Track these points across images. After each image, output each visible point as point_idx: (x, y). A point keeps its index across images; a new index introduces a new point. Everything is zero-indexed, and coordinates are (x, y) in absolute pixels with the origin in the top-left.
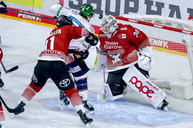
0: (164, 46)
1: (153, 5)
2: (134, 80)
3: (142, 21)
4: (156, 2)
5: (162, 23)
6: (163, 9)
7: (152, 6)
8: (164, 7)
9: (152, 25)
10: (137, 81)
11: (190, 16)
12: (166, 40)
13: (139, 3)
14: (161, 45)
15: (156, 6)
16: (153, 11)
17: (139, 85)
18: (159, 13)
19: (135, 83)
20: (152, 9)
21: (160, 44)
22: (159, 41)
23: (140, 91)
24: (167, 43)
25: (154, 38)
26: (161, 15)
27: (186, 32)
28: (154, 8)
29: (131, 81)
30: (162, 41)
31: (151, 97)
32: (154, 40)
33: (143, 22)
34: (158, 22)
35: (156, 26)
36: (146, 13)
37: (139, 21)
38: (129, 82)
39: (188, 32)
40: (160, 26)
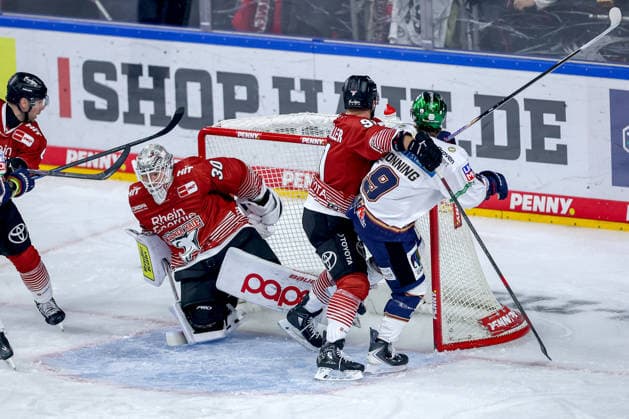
1: (293, 88)
2: (254, 284)
3: (272, 131)
4: (302, 81)
5: (322, 132)
6: (319, 95)
7: (292, 92)
8: (321, 91)
9: (296, 140)
10: (264, 284)
11: (388, 105)
13: (258, 87)
15: (302, 89)
16: (296, 103)
17: (270, 290)
18: (310, 106)
19: (261, 290)
20: (293, 99)
23: (280, 304)
26: (316, 112)
28: (297, 96)
29: (246, 287)
33: (274, 134)
34: (312, 130)
35: (306, 140)
36: (278, 112)
37: (263, 133)
38: (243, 290)
40: (316, 141)
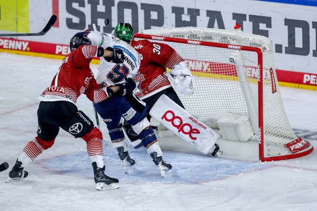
0: (204, 70)
1: (183, 13)
2: (169, 116)
3: (171, 37)
4: (188, 9)
5: (199, 38)
6: (198, 17)
7: (183, 15)
8: (199, 15)
9: (185, 42)
10: (174, 117)
12: (207, 60)
13: (163, 12)
14: (200, 69)
15: (188, 14)
16: (185, 21)
17: (177, 122)
18: (193, 23)
19: (172, 120)
20: (183, 19)
21: (199, 66)
22: (197, 62)
23: (179, 131)
24: (208, 64)
25: (190, 60)
26: (196, 26)
27: (234, 47)
28: (186, 18)
29: (164, 117)
30: (201, 63)
31: (195, 139)
32: (190, 62)
33: (173, 38)
34: (193, 36)
35: (190, 42)
36: (175, 26)
37: (166, 38)
38: (162, 118)
39: (237, 47)
40: (196, 42)
